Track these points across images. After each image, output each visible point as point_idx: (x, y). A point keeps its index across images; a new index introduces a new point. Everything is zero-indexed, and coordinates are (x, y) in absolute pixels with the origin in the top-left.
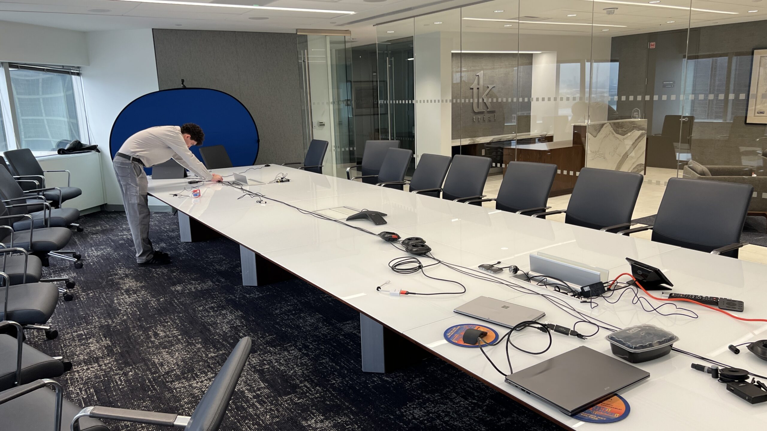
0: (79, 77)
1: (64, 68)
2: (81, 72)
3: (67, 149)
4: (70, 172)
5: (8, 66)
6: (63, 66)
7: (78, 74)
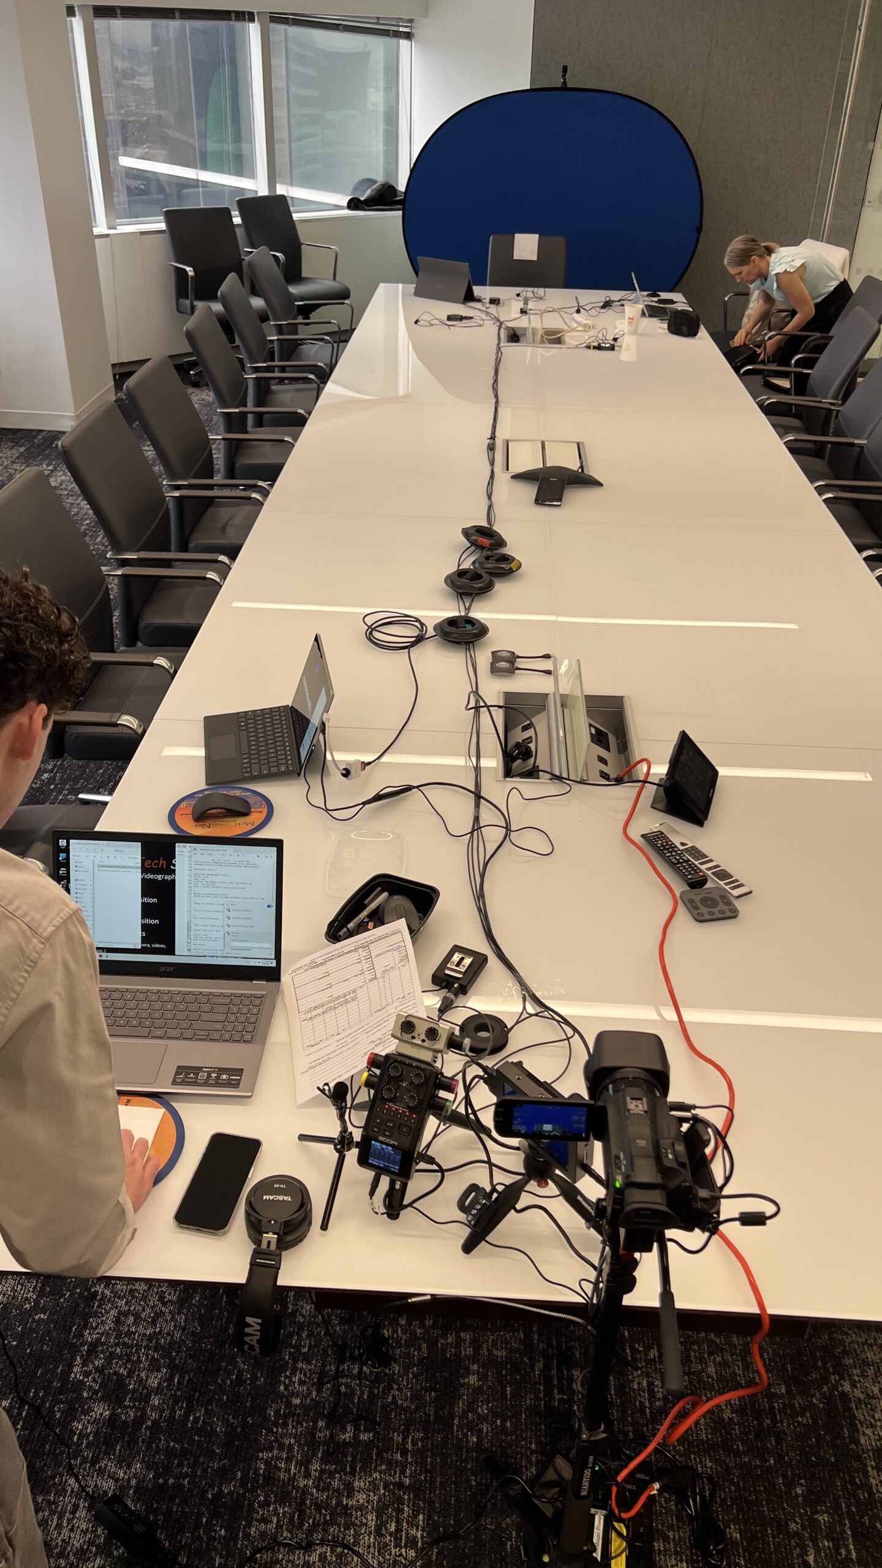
0: (409, 43)
1: (381, 22)
2: (413, 31)
3: (365, 200)
4: (338, 251)
5: (268, 19)
6: (378, 18)
7: (408, 36)
